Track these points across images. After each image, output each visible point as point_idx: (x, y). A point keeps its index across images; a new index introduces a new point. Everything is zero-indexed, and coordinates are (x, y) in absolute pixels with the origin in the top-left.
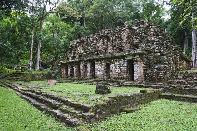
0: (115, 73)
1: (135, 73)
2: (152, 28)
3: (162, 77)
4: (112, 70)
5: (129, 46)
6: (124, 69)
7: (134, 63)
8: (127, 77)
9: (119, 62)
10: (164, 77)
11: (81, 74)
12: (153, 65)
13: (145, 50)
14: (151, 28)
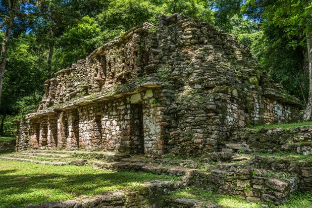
0: (110, 137)
1: (145, 134)
2: (188, 27)
3: (201, 143)
4: (105, 129)
5: (138, 72)
6: (126, 126)
7: (144, 111)
8: (131, 144)
9: (117, 111)
10: (205, 143)
11: (59, 141)
12: (183, 114)
13: (169, 80)
14: (185, 28)
